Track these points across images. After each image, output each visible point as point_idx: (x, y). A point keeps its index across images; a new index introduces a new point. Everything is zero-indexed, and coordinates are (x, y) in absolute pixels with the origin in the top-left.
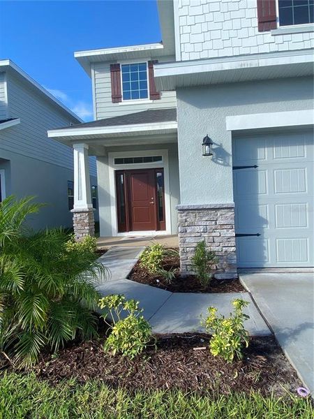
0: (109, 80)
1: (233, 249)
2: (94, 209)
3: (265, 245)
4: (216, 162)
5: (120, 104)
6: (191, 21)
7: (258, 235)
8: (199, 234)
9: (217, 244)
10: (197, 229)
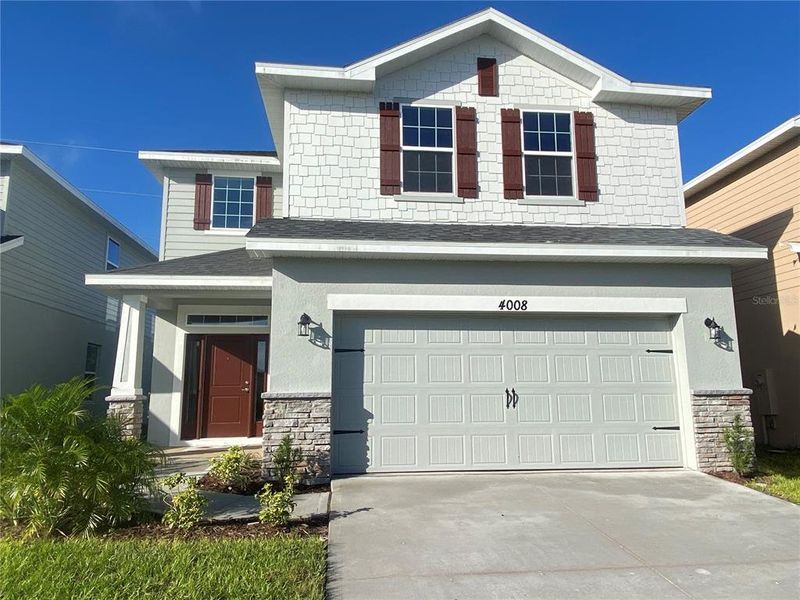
0: (193, 196)
1: (328, 447)
2: (145, 397)
3: (368, 444)
4: (314, 344)
5: (206, 232)
6: (303, 171)
7: (361, 432)
8: (288, 429)
9: (309, 441)
10: (287, 423)
